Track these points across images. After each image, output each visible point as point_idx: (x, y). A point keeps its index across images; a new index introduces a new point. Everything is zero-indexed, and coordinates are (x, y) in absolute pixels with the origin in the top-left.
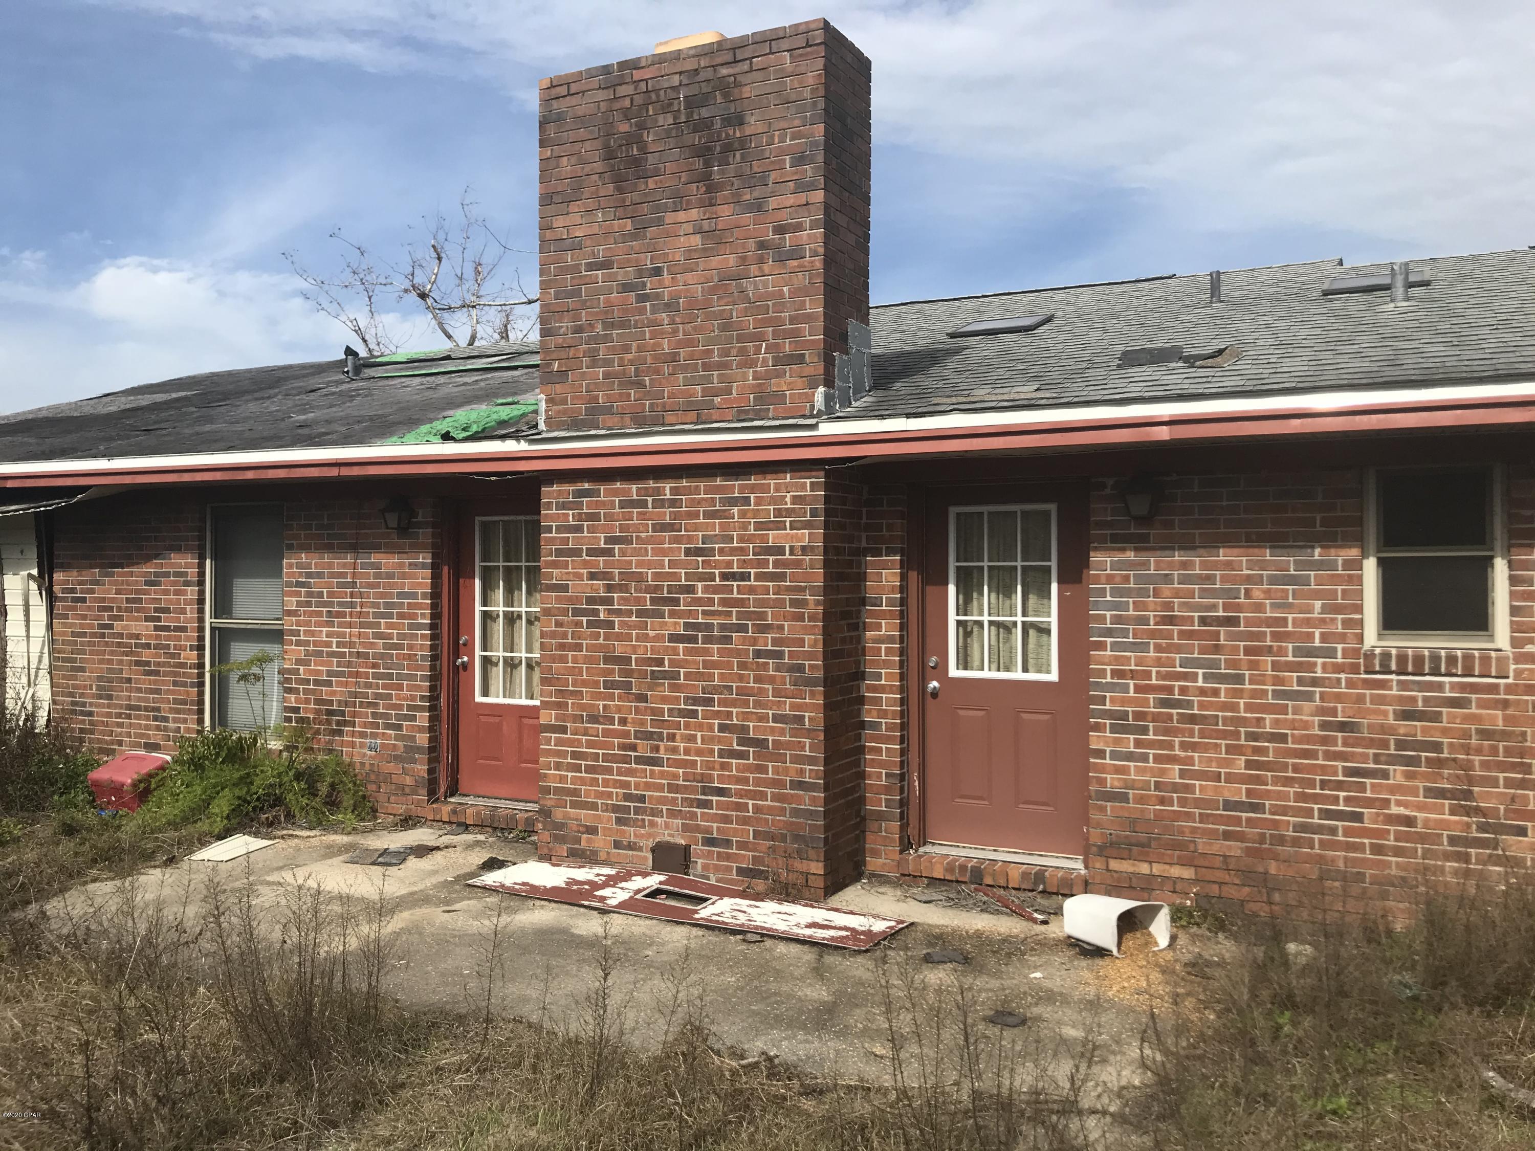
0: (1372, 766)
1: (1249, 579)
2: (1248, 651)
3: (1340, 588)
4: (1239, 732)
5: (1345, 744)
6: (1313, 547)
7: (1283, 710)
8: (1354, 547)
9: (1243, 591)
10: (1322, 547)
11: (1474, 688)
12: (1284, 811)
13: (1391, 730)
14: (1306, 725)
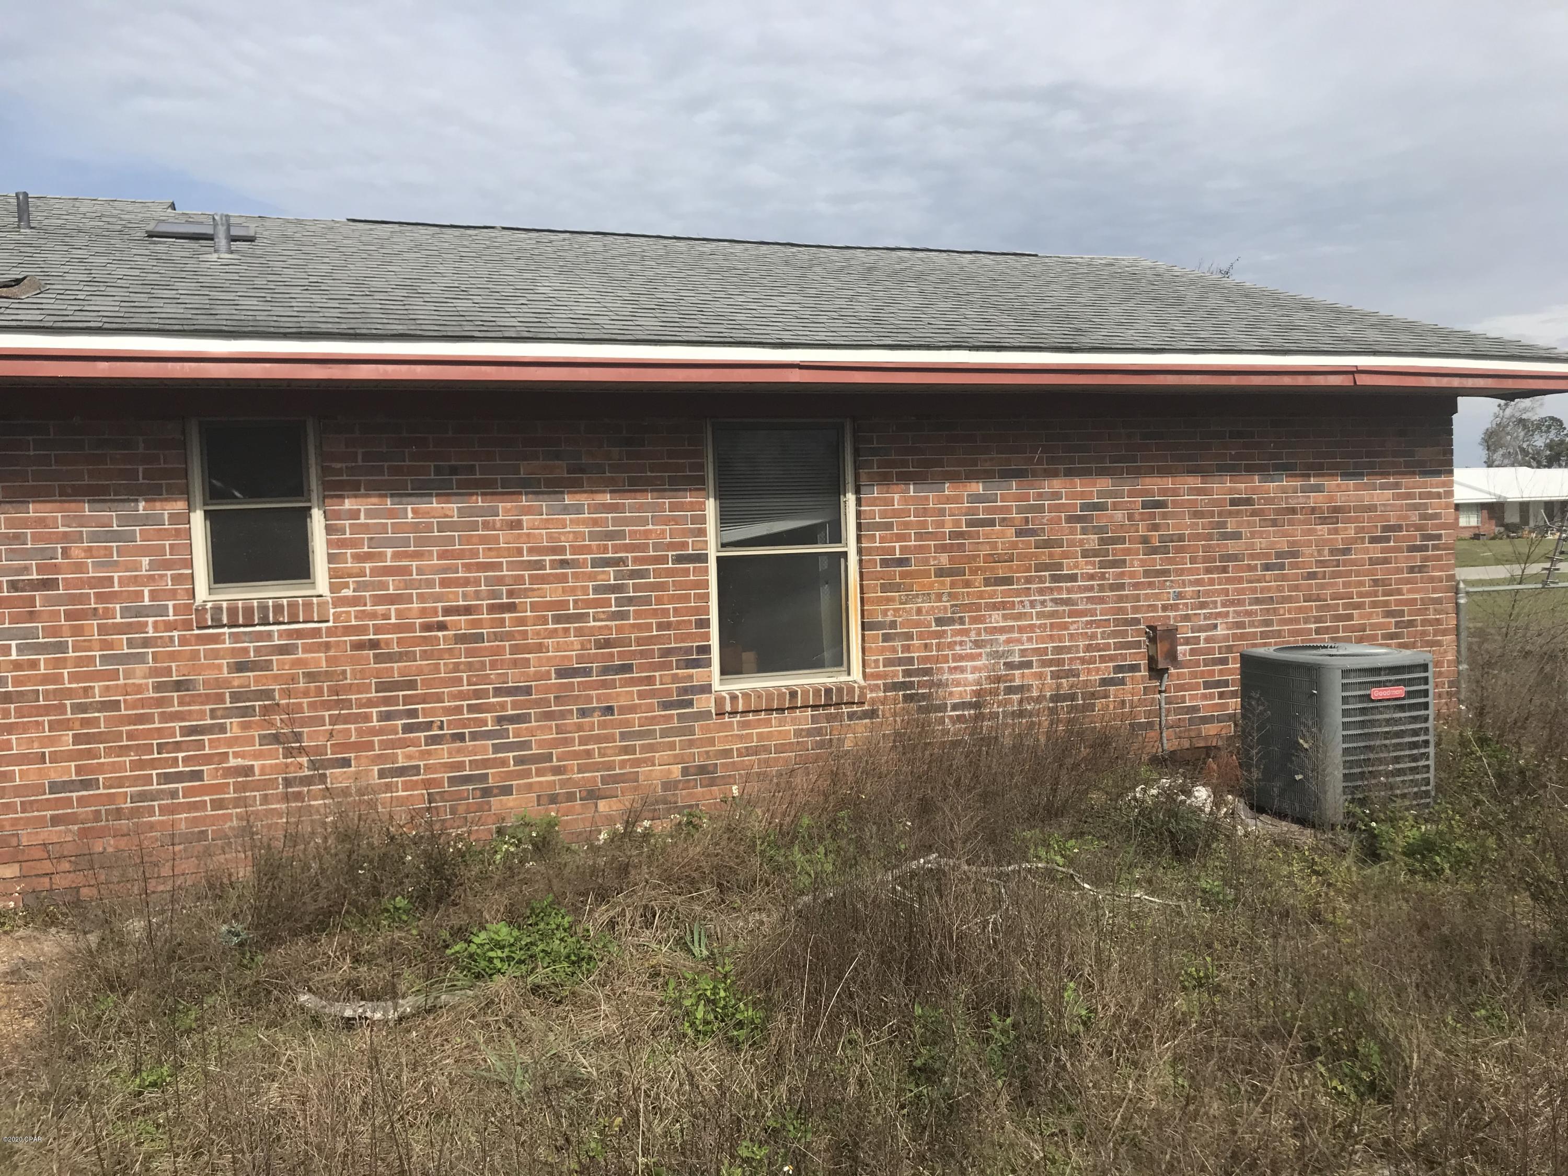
0: (209, 722)
1: (65, 537)
2: (69, 616)
3: (167, 543)
4: (65, 705)
5: (181, 704)
6: (137, 501)
7: (115, 675)
8: (180, 500)
9: (60, 551)
10: (146, 501)
11: (299, 634)
12: (120, 783)
13: (226, 683)
14: (139, 689)
